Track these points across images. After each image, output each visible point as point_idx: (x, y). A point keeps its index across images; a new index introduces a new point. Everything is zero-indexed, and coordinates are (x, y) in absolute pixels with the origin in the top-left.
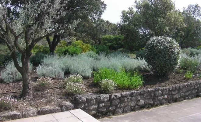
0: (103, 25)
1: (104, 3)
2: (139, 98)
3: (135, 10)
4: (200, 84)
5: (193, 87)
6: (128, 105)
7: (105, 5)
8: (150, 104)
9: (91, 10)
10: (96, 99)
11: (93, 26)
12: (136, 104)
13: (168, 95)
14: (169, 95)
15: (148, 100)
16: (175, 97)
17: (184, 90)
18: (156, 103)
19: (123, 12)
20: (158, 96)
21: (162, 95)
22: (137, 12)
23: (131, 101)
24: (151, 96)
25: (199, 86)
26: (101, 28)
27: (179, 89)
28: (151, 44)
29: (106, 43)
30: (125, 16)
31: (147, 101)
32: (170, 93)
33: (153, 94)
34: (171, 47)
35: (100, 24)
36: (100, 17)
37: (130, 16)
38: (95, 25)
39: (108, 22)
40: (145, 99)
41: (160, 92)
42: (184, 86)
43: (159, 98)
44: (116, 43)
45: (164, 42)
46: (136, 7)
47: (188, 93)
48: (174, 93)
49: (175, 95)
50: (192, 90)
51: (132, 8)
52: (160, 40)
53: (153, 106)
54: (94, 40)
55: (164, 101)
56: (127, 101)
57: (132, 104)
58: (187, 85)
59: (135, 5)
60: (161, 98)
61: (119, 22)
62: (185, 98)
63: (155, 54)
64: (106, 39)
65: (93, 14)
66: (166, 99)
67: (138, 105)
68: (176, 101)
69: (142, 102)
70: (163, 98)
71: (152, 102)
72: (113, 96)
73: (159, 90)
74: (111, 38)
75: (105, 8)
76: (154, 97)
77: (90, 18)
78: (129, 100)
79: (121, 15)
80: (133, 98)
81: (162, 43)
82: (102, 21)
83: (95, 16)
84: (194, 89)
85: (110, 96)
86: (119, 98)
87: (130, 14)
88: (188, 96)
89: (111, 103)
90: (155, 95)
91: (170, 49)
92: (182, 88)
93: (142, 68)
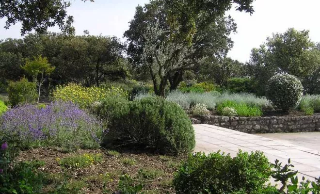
0: (231, 66)
1: (231, 40)
2: (255, 123)
3: (267, 48)
4: (318, 119)
5: (311, 121)
6: (245, 127)
7: (232, 42)
8: (266, 130)
9: (216, 47)
10: (218, 118)
11: (218, 66)
12: (253, 128)
13: (283, 124)
14: (285, 125)
15: (264, 126)
16: (291, 127)
17: (301, 122)
18: (271, 130)
19: (254, 51)
20: (273, 124)
21: (277, 123)
22: (269, 50)
23: (248, 124)
24: (267, 123)
25: (317, 120)
26: (228, 68)
27: (295, 121)
28: (272, 80)
29: (234, 87)
30: (255, 55)
31: (262, 127)
32: (286, 123)
33: (268, 121)
34: (291, 83)
35: (227, 64)
36: (226, 55)
37: (261, 54)
38: (220, 66)
39: (237, 62)
40: (260, 125)
41: (275, 120)
42: (301, 119)
43: (274, 125)
44: (245, 88)
45: (284, 78)
46: (269, 44)
47: (304, 126)
48: (289, 123)
49: (290, 125)
50: (310, 123)
51: (264, 46)
52: (281, 77)
53: (268, 132)
54: (220, 84)
55: (280, 130)
56: (244, 124)
57: (249, 127)
58: (303, 118)
59: (268, 42)
60: (276, 126)
61: (248, 62)
62: (301, 130)
63: (275, 90)
64: (234, 82)
65: (218, 52)
66: (281, 128)
67: (254, 129)
68: (291, 131)
69: (258, 127)
70: (278, 127)
71: (267, 129)
72: (232, 118)
73: (274, 119)
74: (240, 81)
75: (232, 45)
76: (270, 124)
77: (215, 56)
78: (246, 123)
79: (251, 53)
80: (250, 123)
81: (282, 80)
82: (230, 60)
83: (220, 54)
84: (312, 123)
85: (230, 118)
86: (237, 120)
87: (261, 53)
88: (305, 129)
89: (230, 123)
90: (270, 122)
91: (290, 85)
92: (299, 121)
93: (266, 106)
